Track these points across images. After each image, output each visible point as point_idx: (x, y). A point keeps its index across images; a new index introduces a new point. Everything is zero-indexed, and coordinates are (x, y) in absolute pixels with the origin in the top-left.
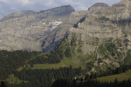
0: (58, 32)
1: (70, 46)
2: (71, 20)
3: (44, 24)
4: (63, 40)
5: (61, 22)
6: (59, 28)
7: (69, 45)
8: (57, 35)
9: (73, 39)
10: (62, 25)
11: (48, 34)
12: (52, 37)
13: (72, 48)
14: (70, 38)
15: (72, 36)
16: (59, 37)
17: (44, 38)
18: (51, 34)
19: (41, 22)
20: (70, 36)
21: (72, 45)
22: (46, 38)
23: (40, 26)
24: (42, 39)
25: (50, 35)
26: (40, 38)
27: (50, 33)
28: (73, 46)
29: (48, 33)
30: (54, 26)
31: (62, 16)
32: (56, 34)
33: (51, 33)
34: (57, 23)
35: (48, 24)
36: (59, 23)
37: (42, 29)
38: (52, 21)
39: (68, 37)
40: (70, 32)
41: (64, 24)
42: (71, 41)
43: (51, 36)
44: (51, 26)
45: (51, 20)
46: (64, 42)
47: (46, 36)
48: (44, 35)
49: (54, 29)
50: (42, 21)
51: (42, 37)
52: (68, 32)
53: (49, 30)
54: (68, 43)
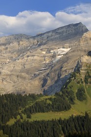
0: (65, 64)
1: (84, 84)
2: (83, 45)
3: (44, 53)
4: (73, 75)
5: (69, 49)
6: (66, 58)
7: (82, 83)
8: (63, 69)
9: (88, 72)
10: (70, 53)
11: (50, 68)
12: (57, 72)
13: (87, 87)
14: (84, 71)
15: (86, 68)
16: (67, 71)
17: (44, 74)
18: (56, 68)
19: (39, 50)
20: (82, 68)
21: (86, 83)
22: (48, 74)
23: (38, 56)
24: (42, 76)
25: (53, 70)
26: (39, 75)
27: (53, 65)
28: (89, 84)
29: (51, 66)
30: (59, 55)
31: (69, 40)
32: (62, 68)
33: (55, 66)
34: (63, 51)
35: (50, 52)
36: (66, 50)
37: (41, 61)
38: (56, 49)
39: (81, 71)
40: (83, 63)
41: (74, 51)
42: (86, 76)
43: (55, 71)
44: (54, 56)
45: (53, 47)
46: (75, 78)
47: (48, 71)
48: (44, 70)
49: (59, 60)
50: (41, 48)
51: (42, 73)
52: (80, 64)
53: (52, 61)
54: (81, 79)
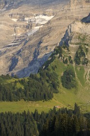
0: (46, 37)
1: (74, 64)
3: (15, 20)
4: (58, 50)
6: (48, 29)
7: (71, 62)
8: (43, 45)
9: (80, 48)
10: (54, 21)
11: (23, 43)
12: (34, 49)
13: (79, 69)
14: (74, 46)
15: (78, 41)
16: (49, 47)
17: (14, 51)
18: (31, 42)
19: (7, 16)
20: (73, 41)
21: (78, 63)
22: (20, 51)
23: (5, 24)
24: (10, 54)
25: (27, 45)
26: (5, 52)
27: (28, 39)
28: (81, 65)
29: (24, 40)
30: (37, 25)
31: (53, 3)
32: (40, 43)
33: (30, 40)
34: (44, 20)
35: (24, 20)
36: (48, 18)
37: (9, 32)
38: (32, 15)
39: (70, 45)
40: (74, 33)
41: (60, 19)
42: (77, 53)
43: (30, 47)
44: (29, 27)
45: (29, 12)
46: (61, 56)
47: (19, 48)
48: (14, 45)
49: (38, 32)
50: (10, 13)
51: (10, 50)
52: (70, 34)
53: (26, 34)
54: (70, 57)
